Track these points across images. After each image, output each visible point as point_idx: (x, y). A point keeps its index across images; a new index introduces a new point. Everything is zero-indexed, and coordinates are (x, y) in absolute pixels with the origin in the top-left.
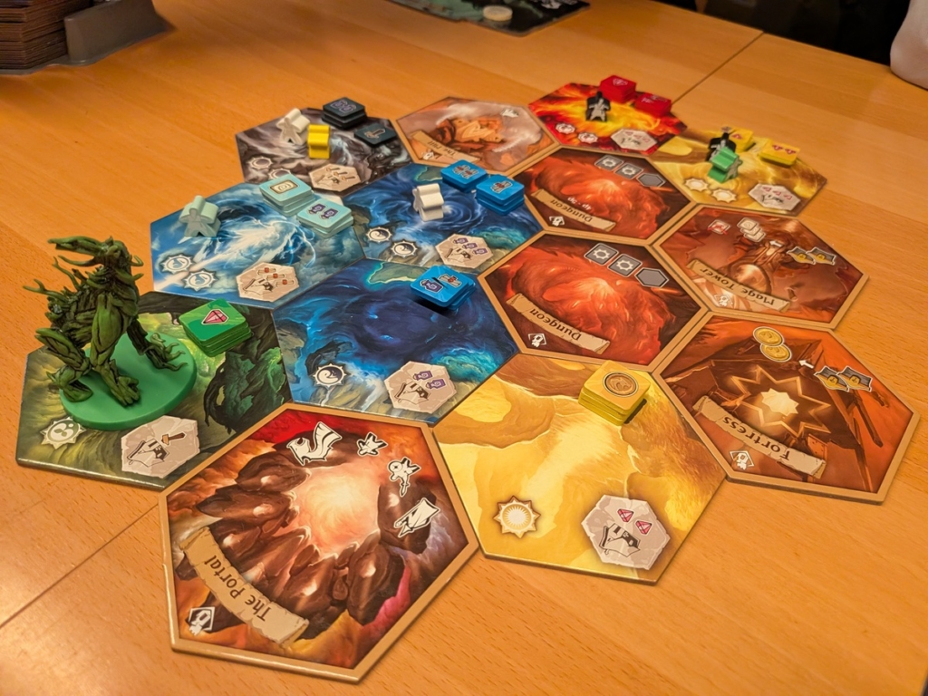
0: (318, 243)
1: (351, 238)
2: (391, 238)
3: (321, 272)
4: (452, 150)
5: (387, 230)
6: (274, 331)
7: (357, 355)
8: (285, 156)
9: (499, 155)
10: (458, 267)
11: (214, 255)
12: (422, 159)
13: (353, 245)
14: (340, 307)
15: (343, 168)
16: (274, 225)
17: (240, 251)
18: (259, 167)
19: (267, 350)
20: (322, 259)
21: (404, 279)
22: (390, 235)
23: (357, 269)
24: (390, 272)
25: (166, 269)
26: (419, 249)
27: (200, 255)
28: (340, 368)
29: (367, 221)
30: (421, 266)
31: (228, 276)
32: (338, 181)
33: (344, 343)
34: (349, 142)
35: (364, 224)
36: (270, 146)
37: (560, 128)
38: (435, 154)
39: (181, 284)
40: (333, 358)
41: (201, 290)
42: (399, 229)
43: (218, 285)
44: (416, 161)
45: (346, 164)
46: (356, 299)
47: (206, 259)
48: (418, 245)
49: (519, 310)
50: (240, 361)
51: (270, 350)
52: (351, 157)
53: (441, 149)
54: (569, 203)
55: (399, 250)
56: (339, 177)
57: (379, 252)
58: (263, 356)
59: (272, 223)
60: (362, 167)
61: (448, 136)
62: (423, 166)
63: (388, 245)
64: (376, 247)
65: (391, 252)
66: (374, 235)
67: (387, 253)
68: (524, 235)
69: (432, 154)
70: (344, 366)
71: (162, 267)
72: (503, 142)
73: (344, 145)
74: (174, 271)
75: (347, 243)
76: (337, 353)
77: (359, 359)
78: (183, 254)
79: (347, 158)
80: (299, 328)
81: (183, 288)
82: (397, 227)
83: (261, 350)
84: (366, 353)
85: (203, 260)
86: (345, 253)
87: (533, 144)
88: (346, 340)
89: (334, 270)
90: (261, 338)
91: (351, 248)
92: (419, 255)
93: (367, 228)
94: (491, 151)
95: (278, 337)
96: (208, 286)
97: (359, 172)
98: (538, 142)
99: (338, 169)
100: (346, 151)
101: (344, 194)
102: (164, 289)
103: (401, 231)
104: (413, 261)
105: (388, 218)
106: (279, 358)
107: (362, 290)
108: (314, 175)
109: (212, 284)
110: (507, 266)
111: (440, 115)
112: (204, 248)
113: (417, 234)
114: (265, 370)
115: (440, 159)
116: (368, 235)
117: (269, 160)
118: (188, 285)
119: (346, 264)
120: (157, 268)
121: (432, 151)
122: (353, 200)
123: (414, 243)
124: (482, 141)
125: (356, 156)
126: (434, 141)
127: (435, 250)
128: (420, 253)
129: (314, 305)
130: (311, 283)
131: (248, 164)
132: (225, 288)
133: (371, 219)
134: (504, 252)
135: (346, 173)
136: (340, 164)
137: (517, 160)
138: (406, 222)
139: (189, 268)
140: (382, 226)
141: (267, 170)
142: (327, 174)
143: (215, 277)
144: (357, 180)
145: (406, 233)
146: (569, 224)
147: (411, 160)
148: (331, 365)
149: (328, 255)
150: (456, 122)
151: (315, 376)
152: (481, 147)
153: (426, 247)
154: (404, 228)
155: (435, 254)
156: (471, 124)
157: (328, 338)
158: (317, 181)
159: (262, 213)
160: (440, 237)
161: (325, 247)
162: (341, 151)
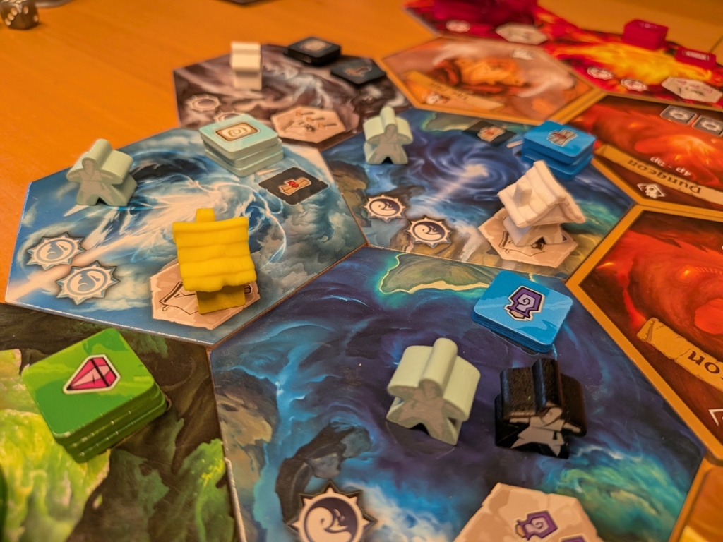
0: (289, 220)
1: (341, 212)
2: (404, 212)
3: (297, 271)
4: (464, 94)
5: (396, 200)
6: (213, 397)
7: (384, 463)
8: (238, 96)
9: (529, 101)
10: (528, 265)
11: (119, 237)
12: (425, 103)
13: (345, 222)
14: (335, 341)
15: (318, 113)
16: (219, 189)
17: (162, 230)
18: (202, 108)
19: (195, 447)
20: (297, 247)
21: (441, 285)
22: (402, 207)
23: (356, 265)
24: (413, 272)
25: (34, 260)
26: (453, 232)
27: (97, 235)
28: (352, 502)
29: (363, 186)
30: (464, 261)
31: (137, 275)
32: (313, 129)
33: (352, 430)
34: (324, 81)
35: (359, 191)
36: (218, 83)
37: (593, 72)
38: (442, 97)
39: (52, 291)
40: (334, 472)
41: (85, 303)
42: (413, 198)
43: (117, 293)
44: (417, 105)
45: (322, 107)
46: (362, 325)
47: (104, 244)
48: (451, 224)
49: (669, 355)
50: (138, 475)
51: (203, 446)
52: (328, 99)
53: (449, 91)
54: (655, 165)
55: (421, 232)
56: (314, 124)
57: (389, 237)
58: (186, 463)
59: (216, 185)
60: (344, 111)
61: (453, 77)
62: (430, 112)
63: (402, 224)
64: (384, 228)
65: (409, 237)
66: (377, 208)
67: (403, 238)
68: (612, 211)
69: (437, 97)
70: (357, 494)
71: (28, 256)
72: (527, 86)
73: (318, 85)
74: (46, 265)
75: (336, 220)
76: (342, 459)
77: (388, 474)
78: (69, 234)
79: (323, 100)
80: (260, 391)
81: (55, 297)
82: (410, 196)
83: (184, 446)
84: (400, 457)
85: (98, 245)
86: (334, 237)
87: (567, 90)
88: (355, 422)
89: (320, 266)
90: (186, 416)
91: (343, 229)
92: (457, 244)
93: (365, 197)
94: (515, 95)
95: (221, 411)
96: (98, 294)
97: (341, 118)
98: (573, 88)
99: (312, 113)
100: (320, 92)
101: (323, 146)
102: (20, 299)
103: (418, 202)
104: (449, 253)
105: (393, 182)
106: (219, 470)
107: (369, 308)
108: (278, 119)
109: (106, 292)
110: (609, 264)
111: (435, 54)
112: (104, 223)
113: (444, 206)
114: (190, 504)
115: (449, 103)
116: (367, 207)
117: (216, 100)
118: (65, 292)
119: (338, 256)
120: (20, 257)
121: (436, 94)
122: (337, 155)
123: (443, 221)
124: (498, 84)
125: (336, 97)
126: (436, 83)
127: (480, 233)
128: (456, 238)
129: (288, 337)
130: (280, 291)
131: (187, 105)
132: (128, 300)
133: (369, 183)
134: (593, 240)
135: (322, 119)
136: (314, 106)
137: (555, 108)
138: (423, 188)
139: (73, 259)
140: (387, 194)
141: (212, 113)
142: (297, 119)
143: (114, 276)
144: (340, 128)
145: (427, 204)
146: (671, 196)
147: (410, 105)
148: (330, 493)
149: (306, 240)
150: (458, 63)
151: (299, 525)
152: (500, 90)
153: (463, 228)
154: (421, 198)
155: (480, 241)
156: (477, 65)
157: (319, 418)
158: (284, 128)
159: (202, 171)
160: (482, 213)
161: (300, 227)
162: (314, 91)
